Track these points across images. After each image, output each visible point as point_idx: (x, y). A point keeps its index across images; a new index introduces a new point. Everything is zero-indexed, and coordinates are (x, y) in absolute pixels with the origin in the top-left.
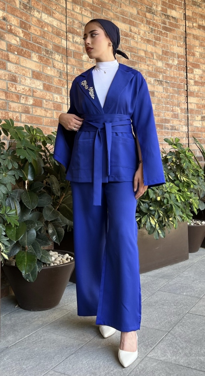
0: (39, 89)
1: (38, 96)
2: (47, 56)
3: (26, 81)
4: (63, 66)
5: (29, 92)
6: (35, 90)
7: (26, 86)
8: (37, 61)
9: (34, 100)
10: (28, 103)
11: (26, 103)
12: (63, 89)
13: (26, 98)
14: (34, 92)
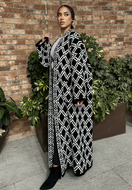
0: (21, 34)
1: (22, 39)
2: (29, 13)
3: (10, 32)
4: (43, 16)
5: (13, 38)
6: (18, 35)
7: (11, 34)
8: (19, 18)
9: (18, 41)
10: (13, 44)
11: (11, 44)
12: (44, 31)
13: (11, 41)
14: (17, 36)
